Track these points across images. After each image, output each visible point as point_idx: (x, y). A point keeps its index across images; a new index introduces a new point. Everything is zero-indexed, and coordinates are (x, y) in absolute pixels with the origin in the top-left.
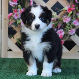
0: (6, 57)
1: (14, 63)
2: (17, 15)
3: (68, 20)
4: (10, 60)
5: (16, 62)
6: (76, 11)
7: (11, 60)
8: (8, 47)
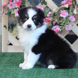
0: (7, 52)
1: (15, 57)
2: (11, 5)
3: (66, 15)
4: (10, 54)
5: (17, 56)
6: (73, 6)
7: (12, 54)
8: (8, 41)
